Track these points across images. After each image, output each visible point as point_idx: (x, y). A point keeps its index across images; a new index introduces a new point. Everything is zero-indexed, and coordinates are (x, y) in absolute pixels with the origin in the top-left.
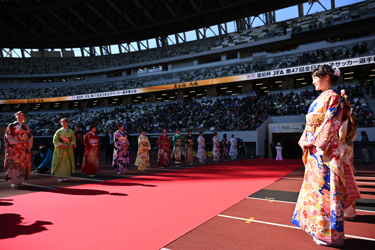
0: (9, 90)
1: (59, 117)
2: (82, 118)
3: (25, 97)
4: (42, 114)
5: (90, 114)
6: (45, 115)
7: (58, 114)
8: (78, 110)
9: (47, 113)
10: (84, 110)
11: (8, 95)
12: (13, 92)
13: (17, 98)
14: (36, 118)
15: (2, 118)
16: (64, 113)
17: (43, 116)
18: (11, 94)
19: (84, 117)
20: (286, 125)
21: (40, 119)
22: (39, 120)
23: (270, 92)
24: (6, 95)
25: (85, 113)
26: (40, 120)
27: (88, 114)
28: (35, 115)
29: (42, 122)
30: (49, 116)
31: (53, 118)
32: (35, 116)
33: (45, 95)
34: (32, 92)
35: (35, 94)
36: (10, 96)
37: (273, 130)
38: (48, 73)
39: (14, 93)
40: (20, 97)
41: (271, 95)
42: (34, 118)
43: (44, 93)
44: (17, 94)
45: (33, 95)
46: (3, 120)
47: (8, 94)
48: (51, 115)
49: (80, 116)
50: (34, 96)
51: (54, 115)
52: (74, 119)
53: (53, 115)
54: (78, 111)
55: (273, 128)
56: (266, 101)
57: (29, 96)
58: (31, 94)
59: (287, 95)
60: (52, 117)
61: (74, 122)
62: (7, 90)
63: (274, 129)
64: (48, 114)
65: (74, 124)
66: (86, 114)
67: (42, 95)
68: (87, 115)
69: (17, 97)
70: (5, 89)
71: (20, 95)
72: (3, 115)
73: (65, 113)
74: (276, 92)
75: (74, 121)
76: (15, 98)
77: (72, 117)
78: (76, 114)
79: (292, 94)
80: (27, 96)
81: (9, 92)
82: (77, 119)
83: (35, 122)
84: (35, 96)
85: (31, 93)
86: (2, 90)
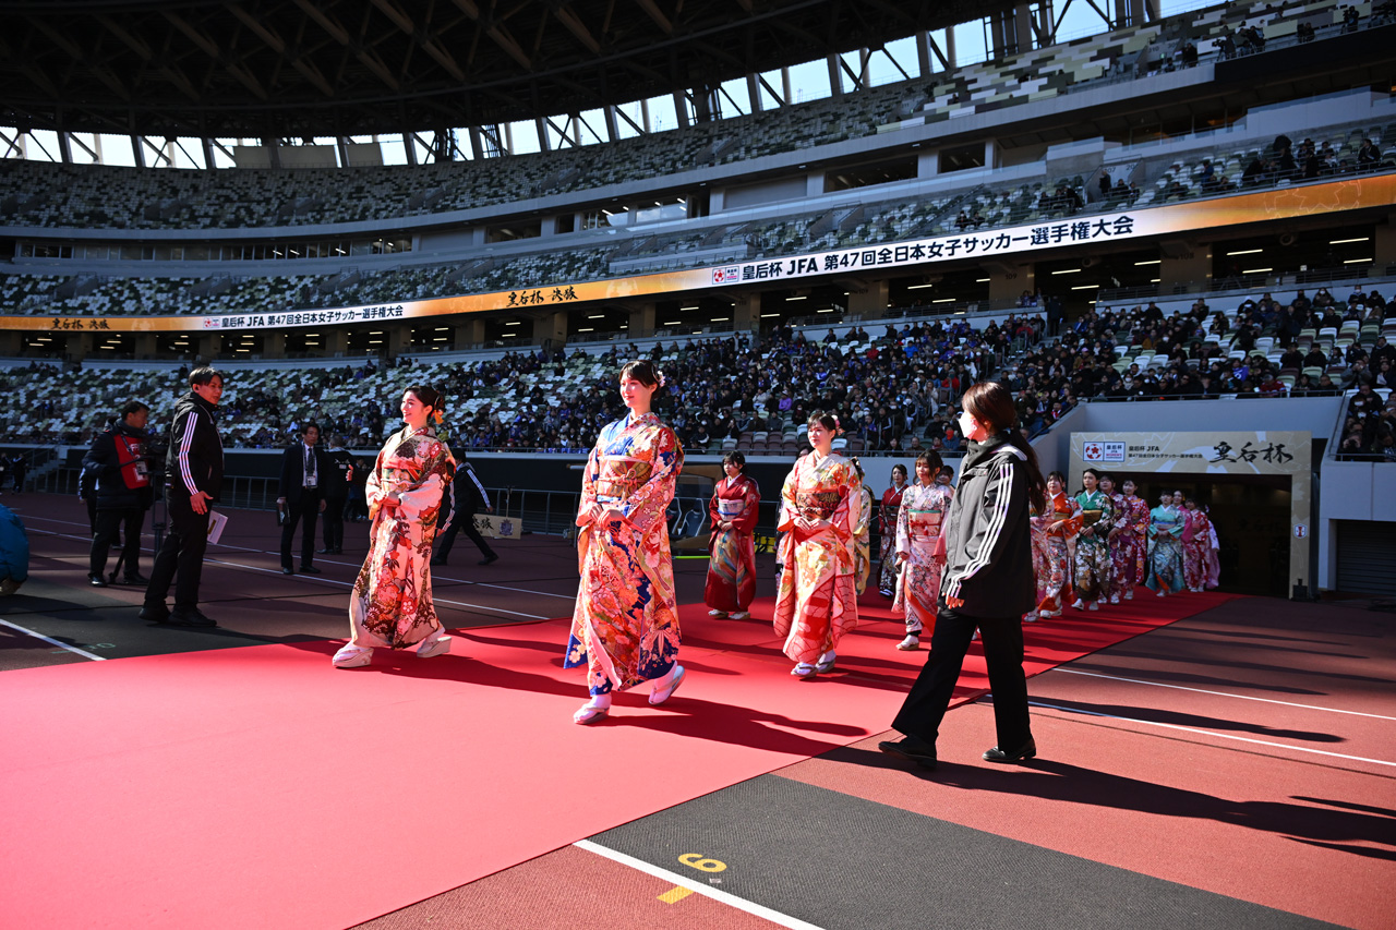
0: (155, 282)
1: (311, 382)
2: (384, 390)
3: (203, 307)
4: (256, 372)
5: (413, 375)
6: (268, 372)
7: (310, 371)
8: (377, 360)
9: (272, 366)
10: (398, 360)
11: (150, 302)
12: (166, 289)
13: (178, 312)
14: (233, 384)
15: (127, 380)
16: (328, 370)
17: (259, 376)
18: (160, 297)
19: (392, 385)
20: (1146, 439)
21: (247, 389)
22: (240, 391)
23: (1108, 303)
24: (143, 299)
25: (401, 369)
26: (246, 393)
27: (407, 375)
28: (232, 372)
29: (249, 399)
30: (278, 377)
31: (288, 385)
32: (230, 377)
33: (268, 303)
34: (228, 291)
35: (237, 297)
36: (157, 303)
37: (1086, 458)
38: (286, 223)
39: (170, 295)
40: (188, 309)
41: (1109, 315)
42: (228, 383)
43: (267, 297)
44: (180, 298)
45: (231, 301)
46: (129, 386)
47: (148, 299)
48: (285, 376)
49: (379, 381)
50: (232, 304)
51: (295, 373)
52: (354, 391)
53: (290, 377)
54: (375, 362)
55: (1090, 452)
56: (1082, 342)
57: (217, 304)
58: (226, 299)
59: (1177, 317)
60: (285, 381)
61: (353, 404)
62: (150, 282)
63: (1095, 455)
64: (276, 372)
65: (352, 408)
66: (402, 375)
67: (258, 304)
68: (404, 378)
69: (178, 308)
70: (142, 279)
71: (189, 302)
72: (131, 371)
73: (334, 371)
74: (1129, 306)
75: (353, 399)
76: (172, 311)
77: (353, 383)
78: (367, 372)
79: (1202, 312)
80: (212, 305)
81: (153, 292)
82: (366, 391)
83: (229, 396)
84: (238, 304)
85: (227, 295)
86: (134, 282)
